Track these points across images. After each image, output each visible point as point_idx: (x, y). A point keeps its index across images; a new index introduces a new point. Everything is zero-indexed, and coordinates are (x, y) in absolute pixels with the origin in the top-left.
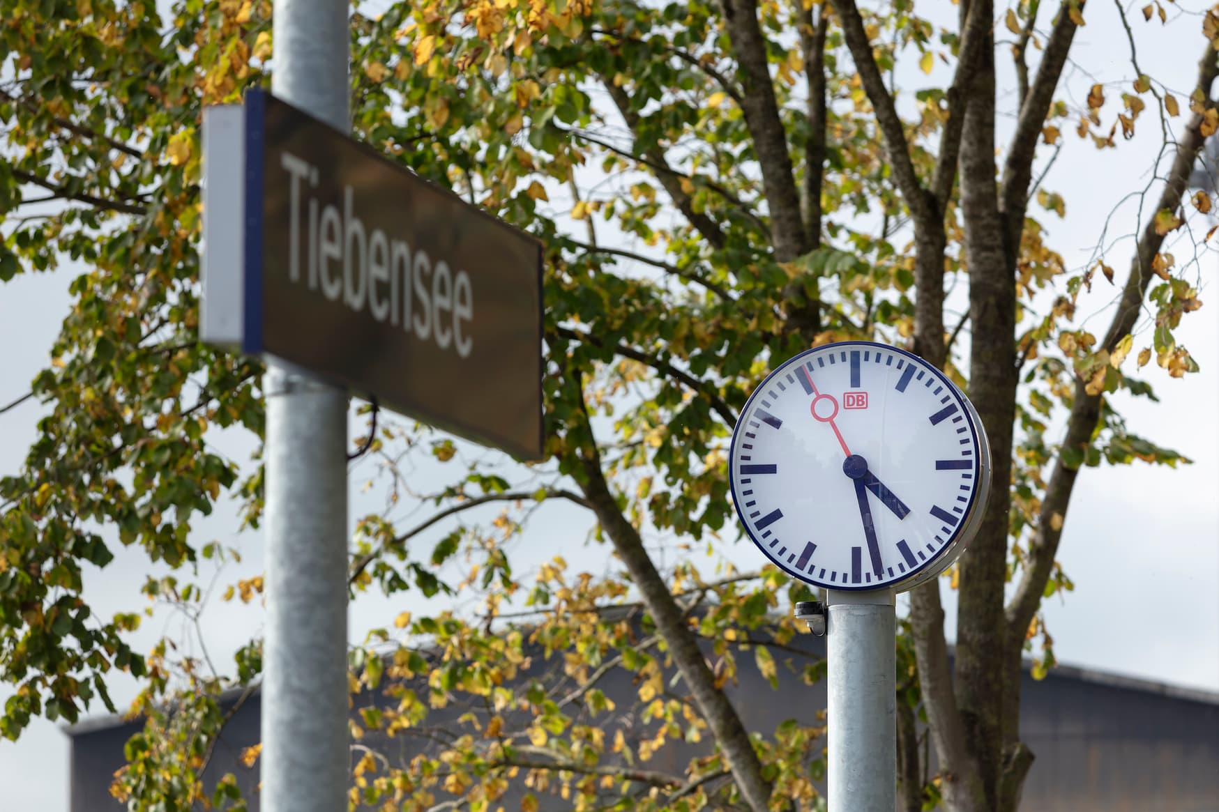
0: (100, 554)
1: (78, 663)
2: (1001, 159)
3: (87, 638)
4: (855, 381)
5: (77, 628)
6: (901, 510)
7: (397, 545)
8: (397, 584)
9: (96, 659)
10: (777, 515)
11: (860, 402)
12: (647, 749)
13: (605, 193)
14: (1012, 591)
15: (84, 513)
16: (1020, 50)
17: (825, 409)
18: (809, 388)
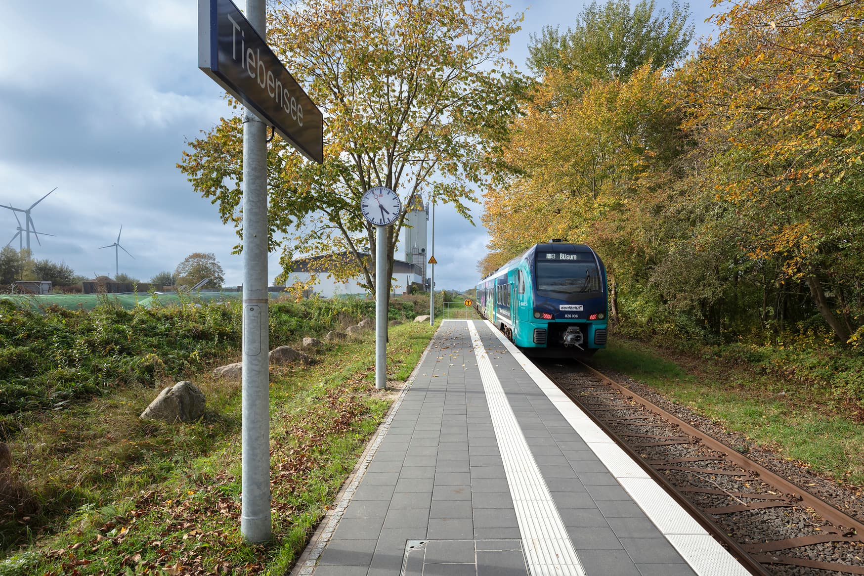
0: (274, 231)
1: (271, 245)
2: (393, 186)
3: (272, 242)
4: (381, 193)
5: (271, 241)
6: (388, 213)
7: (315, 233)
8: (315, 238)
9: (274, 245)
10: (368, 213)
11: (382, 196)
12: (348, 260)
13: (342, 191)
14: (393, 240)
15: (272, 226)
16: (395, 173)
17: (376, 197)
18: (373, 194)
